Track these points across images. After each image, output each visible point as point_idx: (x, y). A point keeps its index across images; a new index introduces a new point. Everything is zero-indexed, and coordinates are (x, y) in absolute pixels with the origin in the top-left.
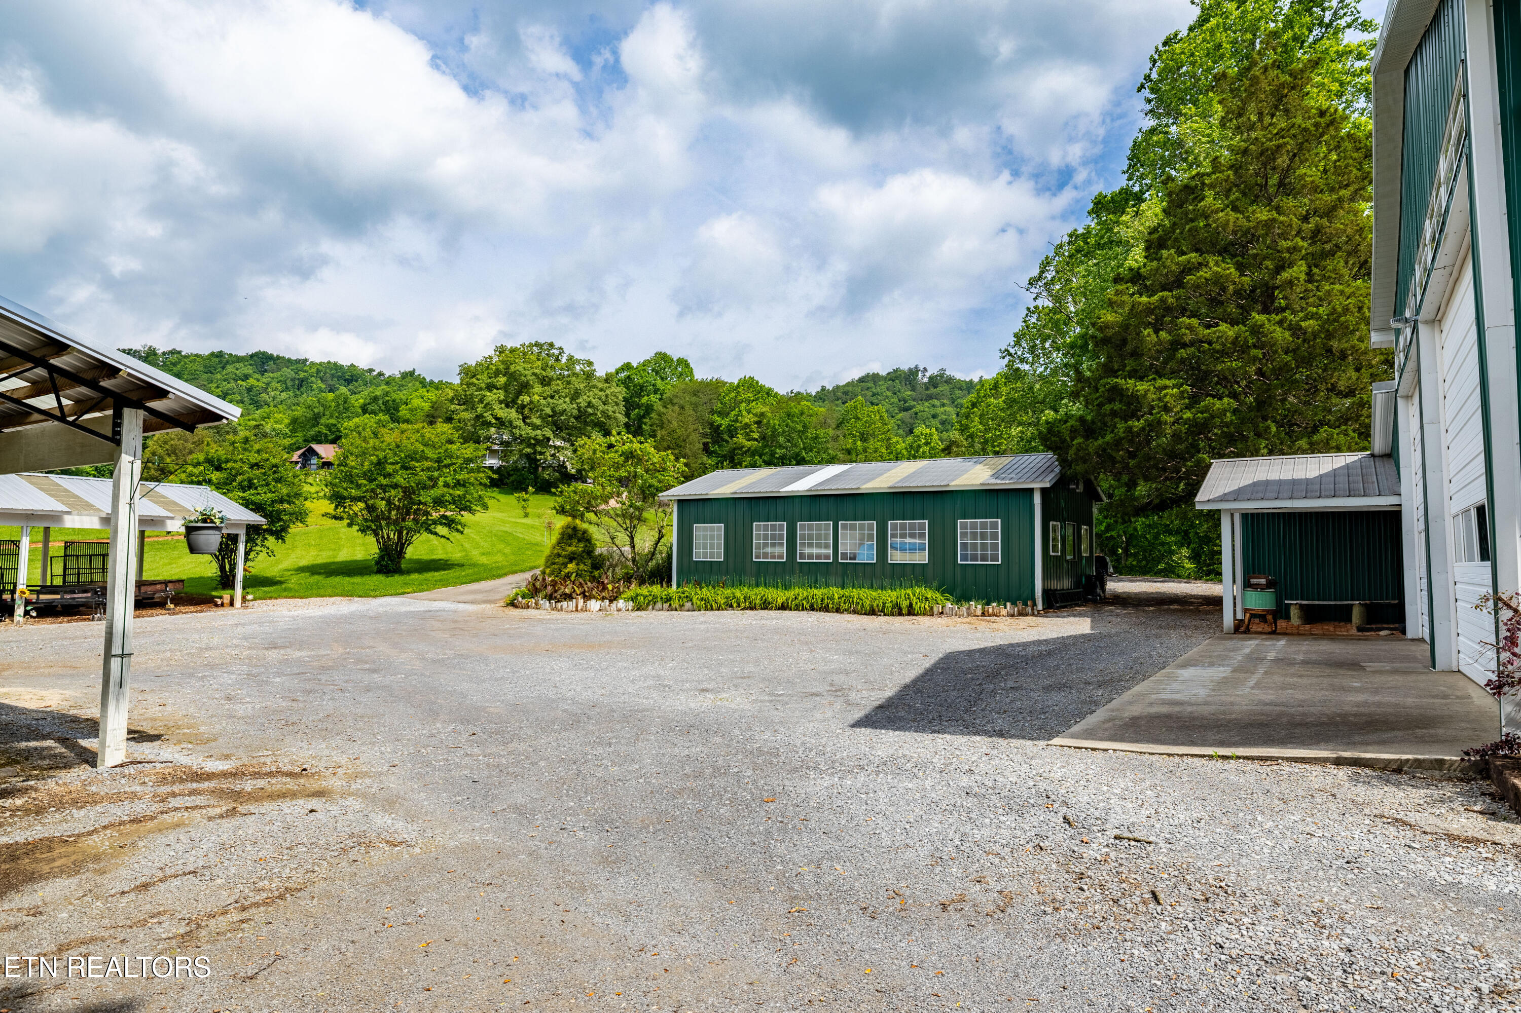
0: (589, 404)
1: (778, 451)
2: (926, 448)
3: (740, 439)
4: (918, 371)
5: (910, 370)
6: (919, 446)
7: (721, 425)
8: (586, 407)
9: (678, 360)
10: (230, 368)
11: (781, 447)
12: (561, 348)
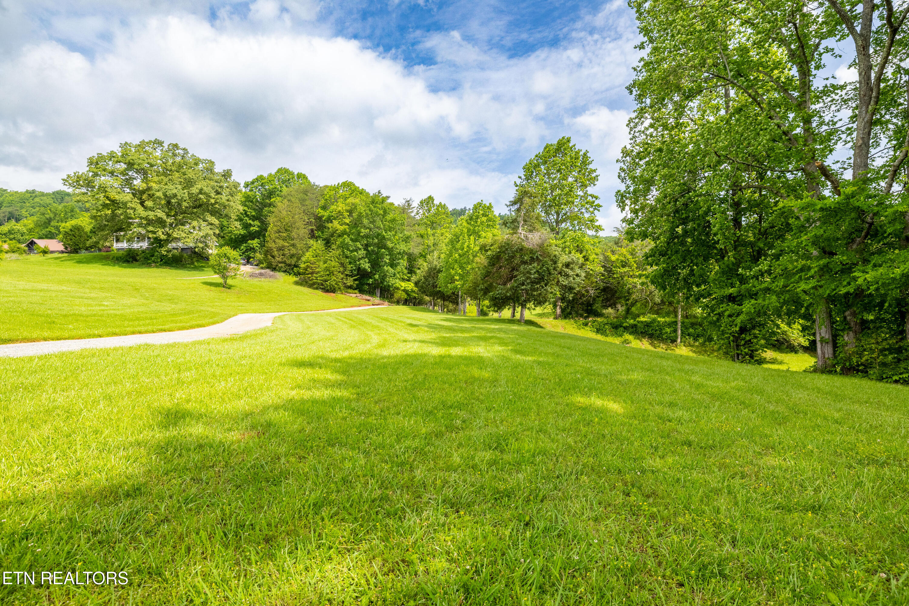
0: (201, 192)
1: (363, 230)
2: (484, 219)
3: (336, 224)
4: (466, 210)
5: (461, 209)
6: (477, 217)
7: (323, 216)
8: (199, 194)
9: (298, 175)
10: (37, 200)
11: (365, 227)
12: (184, 149)
